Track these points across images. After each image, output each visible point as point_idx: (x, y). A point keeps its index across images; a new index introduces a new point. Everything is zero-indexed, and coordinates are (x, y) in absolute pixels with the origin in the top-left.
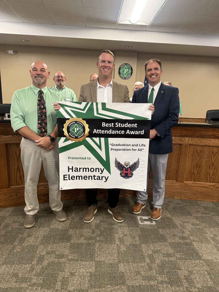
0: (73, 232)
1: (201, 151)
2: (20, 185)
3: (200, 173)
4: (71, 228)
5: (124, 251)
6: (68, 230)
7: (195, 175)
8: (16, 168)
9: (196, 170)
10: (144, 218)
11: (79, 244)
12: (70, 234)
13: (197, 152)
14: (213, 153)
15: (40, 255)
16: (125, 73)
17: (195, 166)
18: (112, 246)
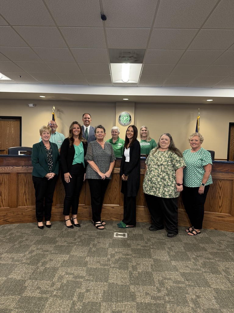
0: (60, 239)
2: (25, 206)
4: (59, 237)
5: (94, 251)
6: (56, 238)
8: (23, 192)
10: (119, 233)
11: (61, 246)
12: (57, 240)
15: (32, 250)
16: (125, 120)
18: (86, 248)
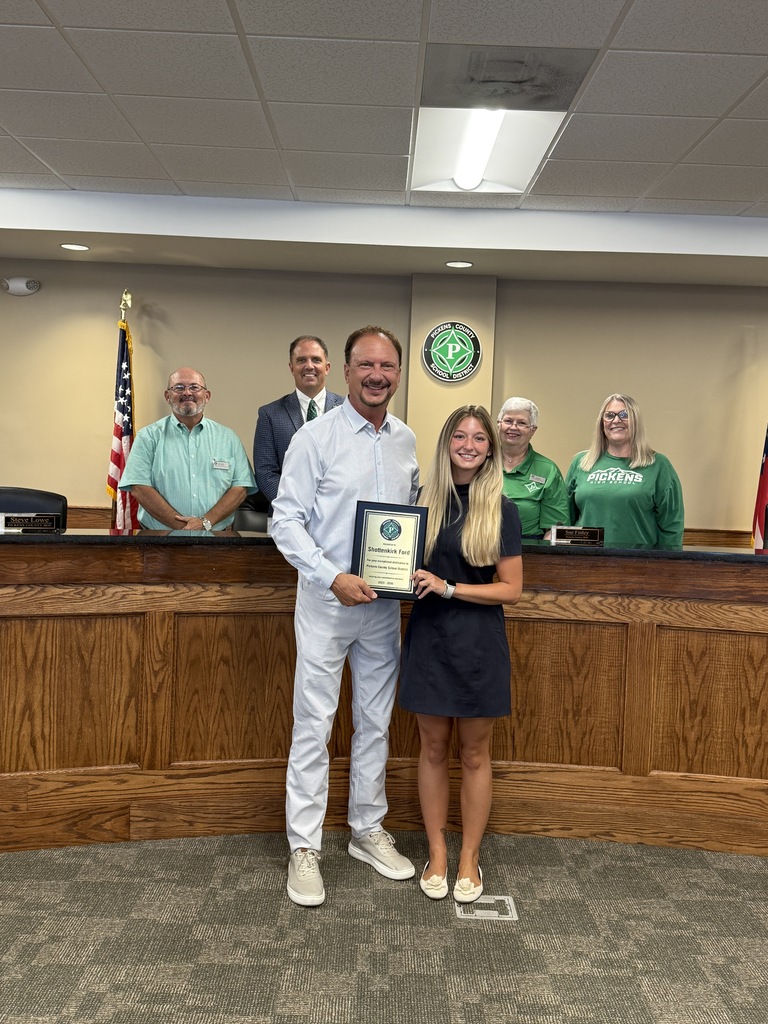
0: (211, 932)
1: (703, 654)
2: (28, 769)
3: (707, 737)
4: (202, 921)
5: (382, 991)
6: (191, 927)
7: (691, 745)
8: (19, 707)
9: (692, 727)
11: (224, 968)
12: (199, 937)
13: (690, 654)
14: (751, 658)
15: (90, 994)
16: (450, 357)
17: (687, 710)
18: (342, 977)
